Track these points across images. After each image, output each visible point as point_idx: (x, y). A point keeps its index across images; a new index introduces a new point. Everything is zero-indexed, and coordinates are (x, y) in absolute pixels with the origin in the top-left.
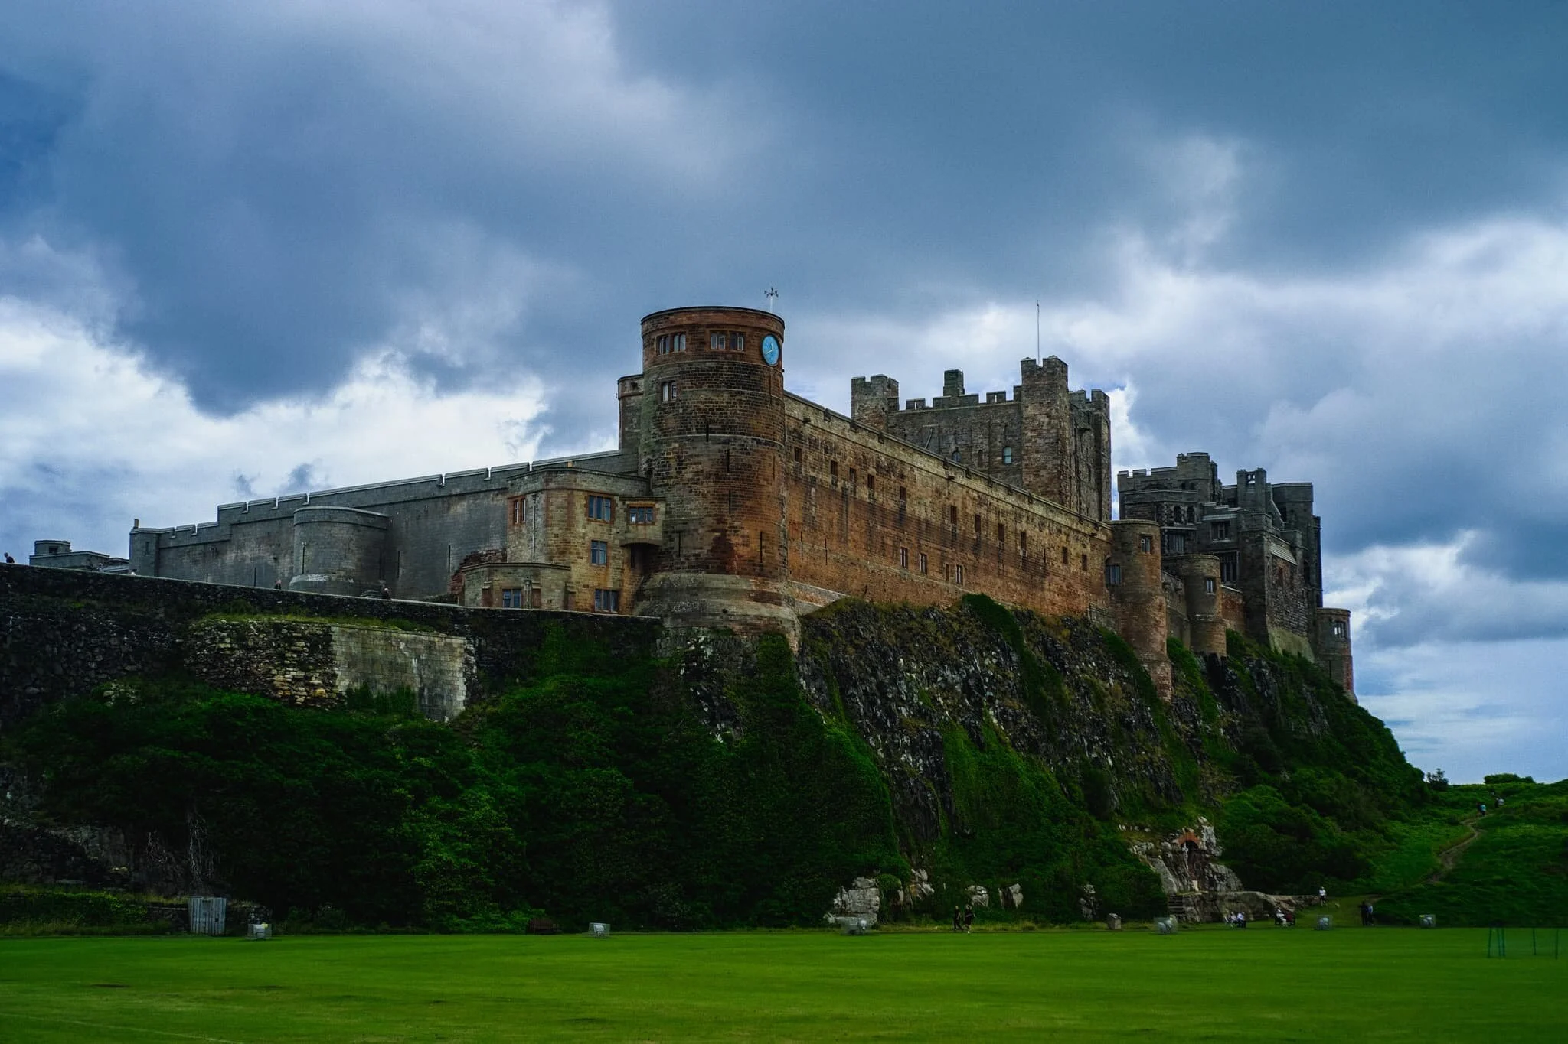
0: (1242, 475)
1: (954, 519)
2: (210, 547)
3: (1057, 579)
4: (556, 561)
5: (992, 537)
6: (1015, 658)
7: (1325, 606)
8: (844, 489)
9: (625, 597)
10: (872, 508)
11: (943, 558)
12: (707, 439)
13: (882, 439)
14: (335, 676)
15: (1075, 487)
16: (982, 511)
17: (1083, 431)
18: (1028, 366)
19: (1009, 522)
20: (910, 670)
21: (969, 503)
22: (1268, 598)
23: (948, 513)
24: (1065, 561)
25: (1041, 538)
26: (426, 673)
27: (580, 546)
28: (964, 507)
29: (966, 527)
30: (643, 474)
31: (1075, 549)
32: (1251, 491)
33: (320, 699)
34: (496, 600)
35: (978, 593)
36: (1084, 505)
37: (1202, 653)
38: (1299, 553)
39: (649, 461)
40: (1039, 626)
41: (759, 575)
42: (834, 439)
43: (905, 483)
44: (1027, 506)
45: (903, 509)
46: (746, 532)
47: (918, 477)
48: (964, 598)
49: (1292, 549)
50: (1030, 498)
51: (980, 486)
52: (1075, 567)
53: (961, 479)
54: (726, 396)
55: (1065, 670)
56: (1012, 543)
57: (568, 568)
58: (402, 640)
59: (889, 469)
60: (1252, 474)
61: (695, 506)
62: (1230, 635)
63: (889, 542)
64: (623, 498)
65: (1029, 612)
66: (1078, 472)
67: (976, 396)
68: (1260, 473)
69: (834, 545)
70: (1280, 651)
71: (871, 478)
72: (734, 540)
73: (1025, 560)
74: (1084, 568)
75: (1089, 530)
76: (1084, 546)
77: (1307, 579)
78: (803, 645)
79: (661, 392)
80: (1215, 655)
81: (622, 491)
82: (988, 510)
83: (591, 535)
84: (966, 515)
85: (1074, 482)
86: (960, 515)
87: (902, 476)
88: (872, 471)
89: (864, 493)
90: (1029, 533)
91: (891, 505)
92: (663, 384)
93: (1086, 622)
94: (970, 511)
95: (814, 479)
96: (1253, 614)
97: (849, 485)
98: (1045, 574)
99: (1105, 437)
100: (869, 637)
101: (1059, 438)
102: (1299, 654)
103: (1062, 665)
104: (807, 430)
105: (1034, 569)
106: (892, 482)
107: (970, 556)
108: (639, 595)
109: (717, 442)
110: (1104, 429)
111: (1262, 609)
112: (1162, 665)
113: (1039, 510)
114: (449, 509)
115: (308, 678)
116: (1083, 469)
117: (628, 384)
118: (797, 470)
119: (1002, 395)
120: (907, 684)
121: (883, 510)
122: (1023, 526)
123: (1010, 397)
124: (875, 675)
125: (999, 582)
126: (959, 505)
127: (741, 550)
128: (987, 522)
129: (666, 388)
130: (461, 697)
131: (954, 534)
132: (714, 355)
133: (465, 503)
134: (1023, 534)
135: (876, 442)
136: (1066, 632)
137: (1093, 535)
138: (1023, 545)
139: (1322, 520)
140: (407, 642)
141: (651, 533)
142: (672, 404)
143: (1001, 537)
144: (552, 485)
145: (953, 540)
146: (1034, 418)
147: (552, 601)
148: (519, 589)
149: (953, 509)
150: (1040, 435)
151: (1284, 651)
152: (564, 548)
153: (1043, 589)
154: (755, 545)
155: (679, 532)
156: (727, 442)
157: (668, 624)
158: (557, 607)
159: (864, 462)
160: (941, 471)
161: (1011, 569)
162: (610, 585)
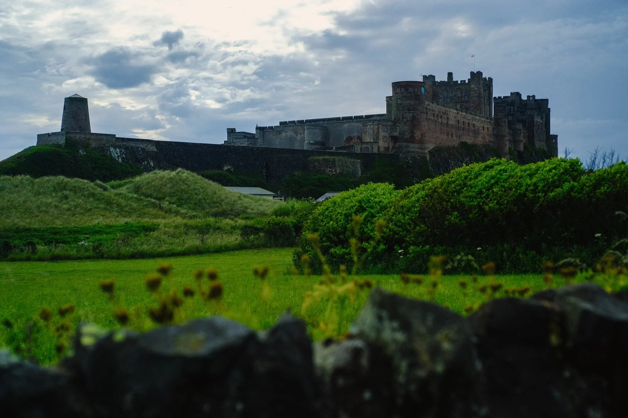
0: (528, 97)
1: (459, 123)
2: (278, 132)
3: (481, 135)
4: (375, 141)
5: (466, 126)
6: (473, 158)
7: (551, 134)
8: (436, 120)
9: (390, 149)
10: (442, 123)
11: (456, 133)
12: (409, 112)
13: (443, 106)
14: (336, 169)
15: (484, 106)
16: (465, 120)
17: (486, 90)
18: (472, 73)
19: (470, 122)
20: (452, 163)
21: (462, 118)
22: (535, 133)
23: (457, 122)
24: (483, 130)
25: (478, 124)
26: (353, 168)
27: (381, 137)
28: (461, 119)
29: (461, 125)
30: (393, 120)
31: (486, 126)
32: (531, 101)
33: (334, 174)
34: (363, 150)
35: (464, 141)
36: (486, 111)
37: (517, 150)
38: (544, 119)
39: (395, 117)
40: (478, 148)
41: (421, 143)
42: (434, 108)
43: (448, 116)
44: (475, 117)
45: (448, 122)
46: (418, 134)
47: (451, 114)
48: (461, 143)
49: (542, 119)
50: (475, 115)
51: (464, 114)
52: (486, 131)
53: (460, 113)
54: (413, 102)
55: (484, 159)
56: (471, 127)
57: (378, 143)
58: (348, 161)
59: (444, 113)
60: (531, 96)
61: (406, 128)
62: (525, 144)
63: (445, 131)
64: (389, 126)
65: (475, 144)
66: (484, 102)
67: (457, 81)
68: (534, 96)
69: (434, 134)
70: (538, 148)
71: (441, 116)
72: (415, 135)
73: (474, 131)
74: (488, 131)
75: (489, 121)
76: (488, 125)
77: (546, 126)
78: (430, 158)
79: (398, 101)
80: (520, 151)
81: (389, 124)
82: (466, 119)
83: (383, 135)
84: (461, 121)
85: (484, 105)
86: (460, 122)
87: (448, 114)
88: (442, 114)
89: (440, 120)
90: (475, 124)
91: (445, 122)
92: (398, 99)
93: (488, 145)
94: (462, 121)
95: (430, 118)
96: (531, 139)
97: (437, 119)
98: (478, 134)
99: (491, 90)
100: (443, 156)
101: (480, 93)
102: (543, 148)
103: (484, 158)
104: (429, 107)
105: (476, 133)
106: (446, 116)
107: (462, 132)
108: (393, 148)
109: (411, 113)
110: (491, 88)
111: (533, 137)
112: (507, 155)
113: (477, 118)
114: (343, 125)
115: (332, 170)
116: (486, 101)
117: (389, 98)
118: (427, 117)
119: (465, 81)
120: (451, 166)
121: (444, 123)
122: (474, 122)
123: (467, 82)
124: (445, 165)
125: (468, 137)
126: (459, 119)
127: (417, 138)
128: (466, 122)
129: (399, 100)
130: (360, 173)
131: (459, 127)
132: (410, 92)
133: (347, 124)
134: (474, 124)
135: (442, 107)
136: (484, 149)
137: (490, 122)
138: (474, 127)
139: (551, 110)
140: (349, 161)
141: (396, 134)
142: (400, 104)
143: (469, 126)
144: (374, 124)
145: (458, 128)
146: (473, 88)
147: (375, 151)
148: (368, 148)
149: (458, 120)
150: (475, 93)
151: (539, 148)
152: (378, 138)
153: (478, 138)
154: (420, 136)
155: (403, 134)
156: (414, 113)
157: (401, 155)
158: (376, 152)
159: (440, 112)
160: (456, 111)
161: (471, 134)
162: (387, 146)
